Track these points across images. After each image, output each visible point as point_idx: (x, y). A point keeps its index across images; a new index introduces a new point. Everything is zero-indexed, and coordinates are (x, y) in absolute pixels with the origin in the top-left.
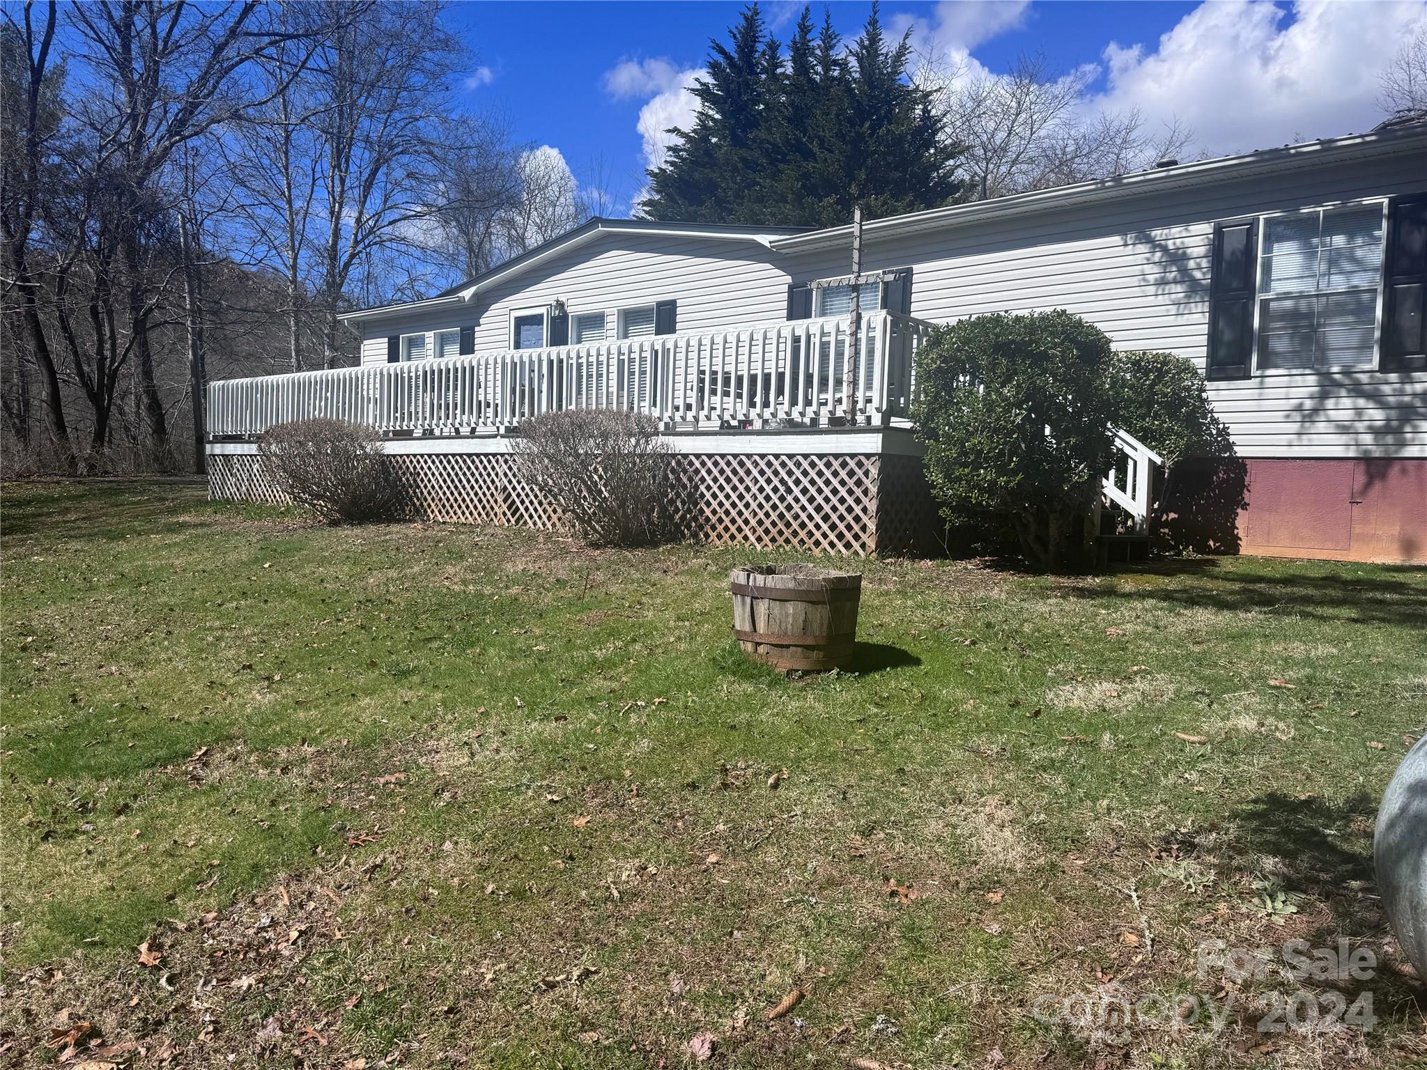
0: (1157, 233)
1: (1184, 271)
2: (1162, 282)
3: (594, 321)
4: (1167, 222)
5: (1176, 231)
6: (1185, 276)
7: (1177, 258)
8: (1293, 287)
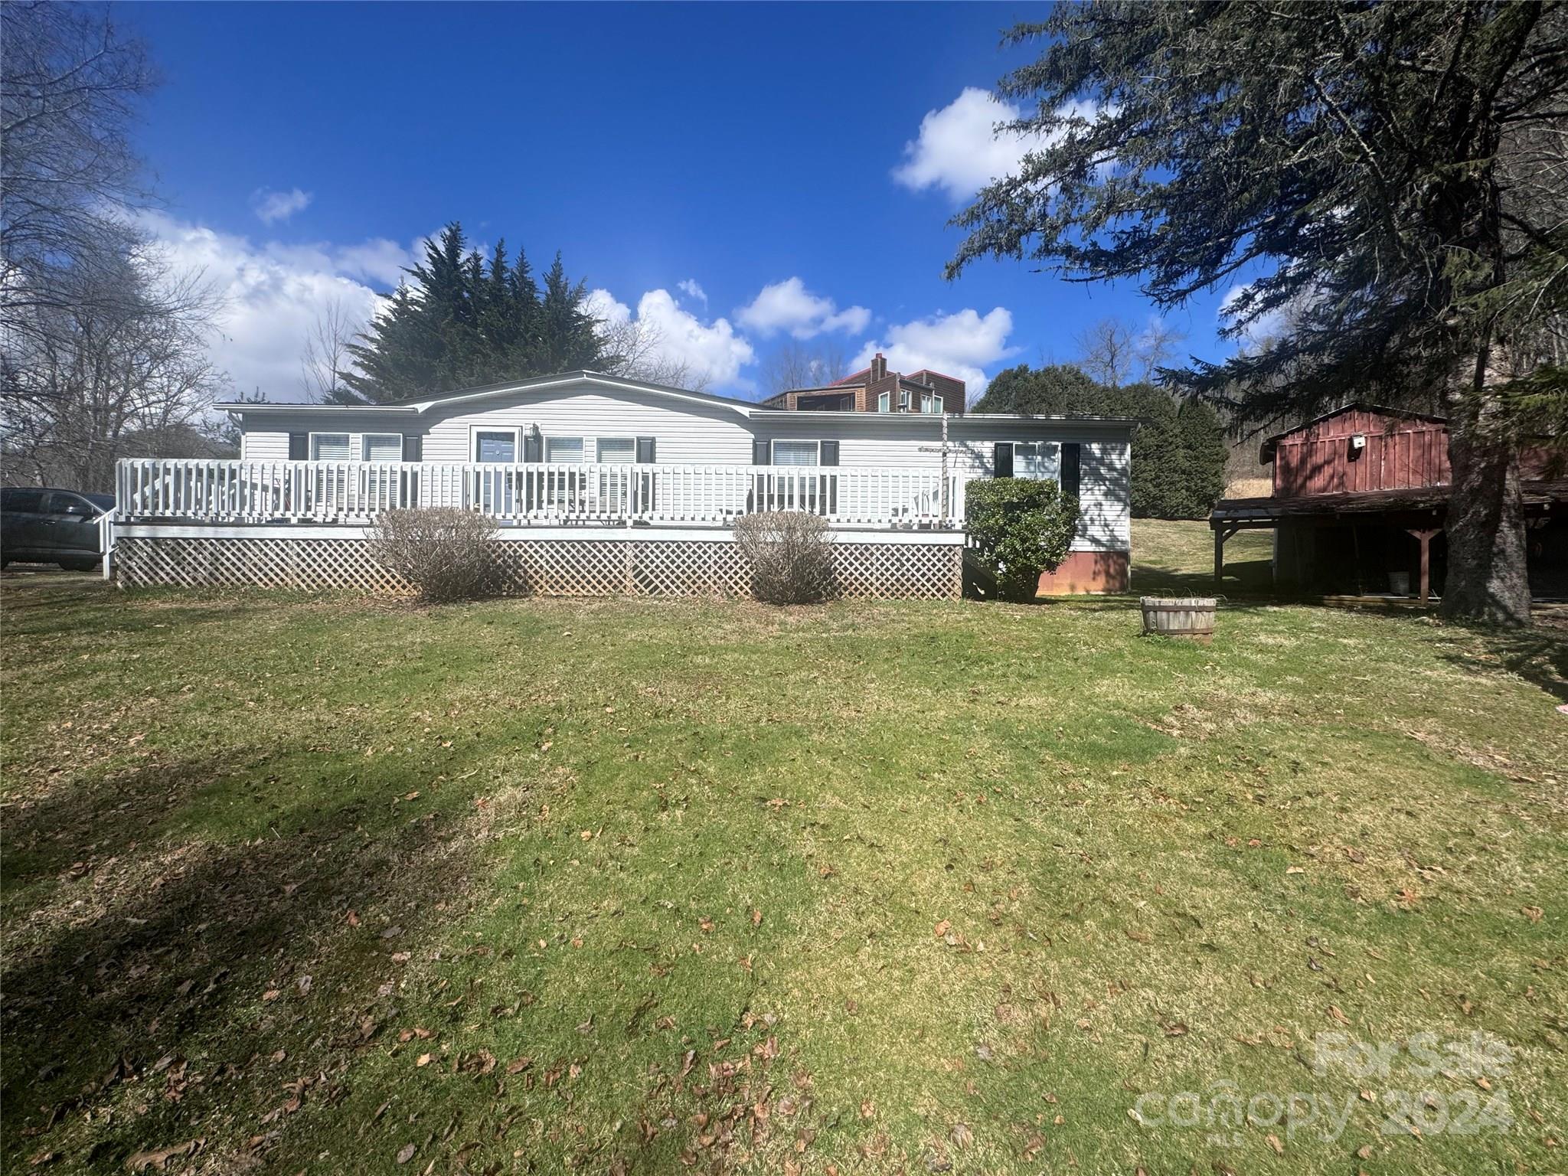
0: (969, 443)
1: (982, 463)
2: (973, 467)
3: (576, 443)
4: (974, 440)
5: (978, 443)
6: (983, 465)
7: (979, 456)
8: (1023, 475)
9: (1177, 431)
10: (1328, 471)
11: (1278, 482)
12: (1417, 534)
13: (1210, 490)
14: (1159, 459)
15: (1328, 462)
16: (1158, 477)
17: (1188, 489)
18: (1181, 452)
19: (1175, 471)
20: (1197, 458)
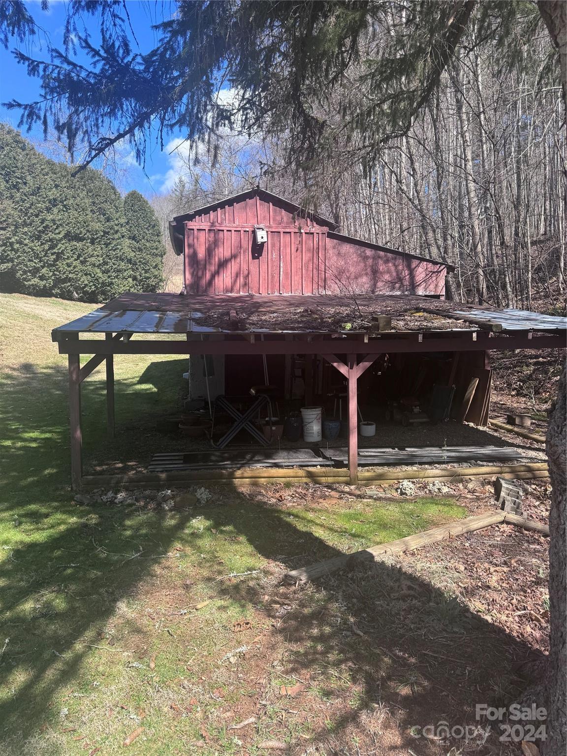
9: (123, 221)
10: (233, 267)
11: (188, 276)
12: (343, 370)
13: (153, 282)
14: (107, 245)
15: (234, 257)
16: (105, 263)
17: (135, 279)
18: (127, 242)
19: (122, 260)
20: (140, 250)
